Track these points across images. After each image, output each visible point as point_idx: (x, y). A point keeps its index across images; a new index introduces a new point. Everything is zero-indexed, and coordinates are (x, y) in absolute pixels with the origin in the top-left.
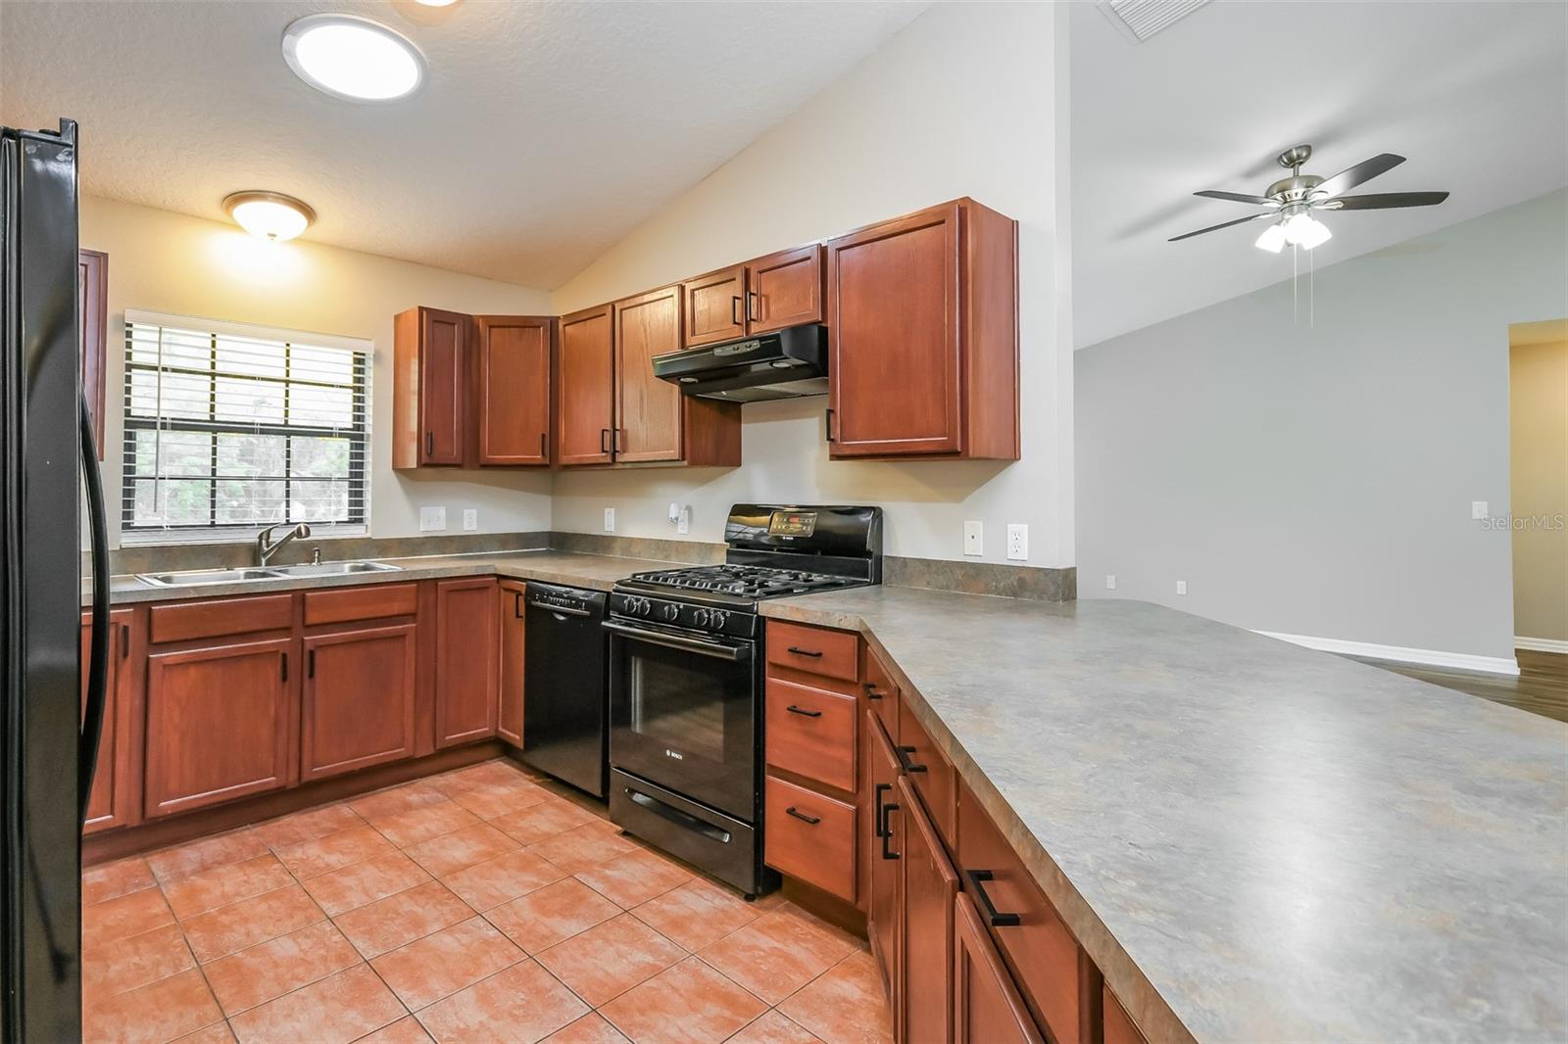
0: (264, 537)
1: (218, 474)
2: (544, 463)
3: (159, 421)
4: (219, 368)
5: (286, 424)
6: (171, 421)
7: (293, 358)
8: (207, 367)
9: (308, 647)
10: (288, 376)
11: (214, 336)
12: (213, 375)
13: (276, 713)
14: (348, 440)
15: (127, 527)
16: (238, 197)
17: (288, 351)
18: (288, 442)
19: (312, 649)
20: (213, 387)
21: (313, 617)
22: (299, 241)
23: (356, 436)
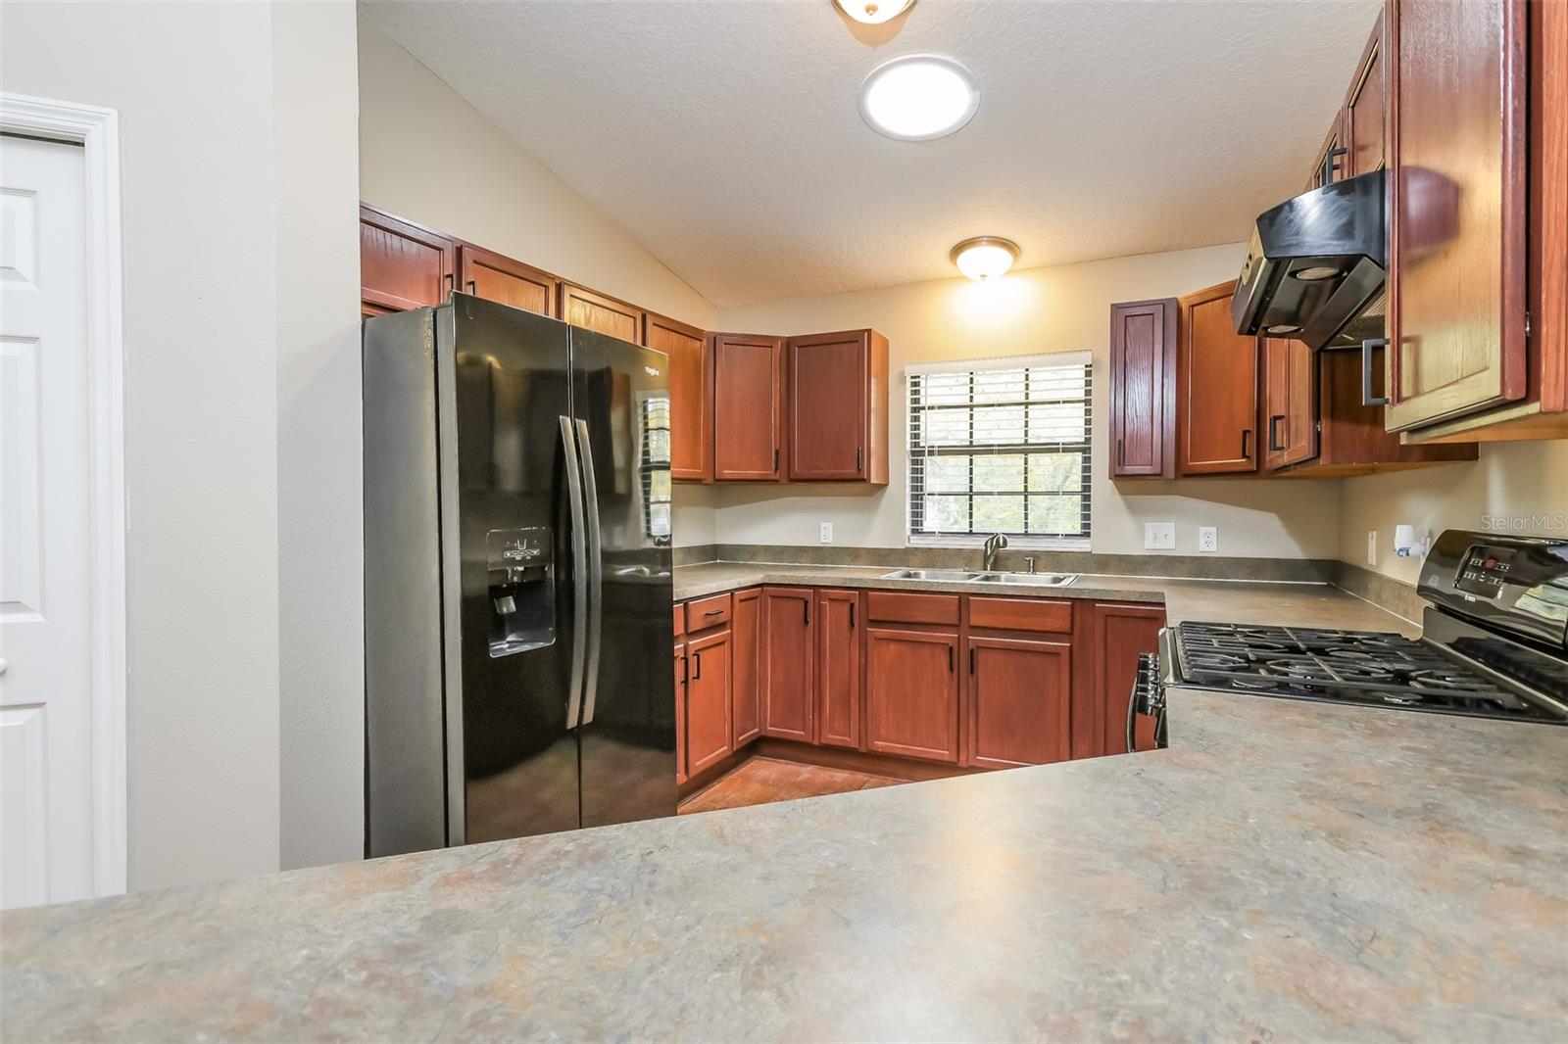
0: (989, 545)
1: (974, 490)
2: (1250, 468)
3: (927, 449)
4: (976, 401)
5: (1026, 443)
6: (937, 449)
7: (1033, 381)
8: (966, 401)
9: (972, 646)
10: (1027, 398)
11: (971, 373)
12: (971, 407)
13: (949, 696)
14: (1080, 454)
15: (915, 532)
16: (958, 250)
17: (1027, 376)
18: (1026, 459)
19: (974, 648)
20: (971, 416)
21: (976, 620)
22: (1010, 272)
23: (1085, 449)
